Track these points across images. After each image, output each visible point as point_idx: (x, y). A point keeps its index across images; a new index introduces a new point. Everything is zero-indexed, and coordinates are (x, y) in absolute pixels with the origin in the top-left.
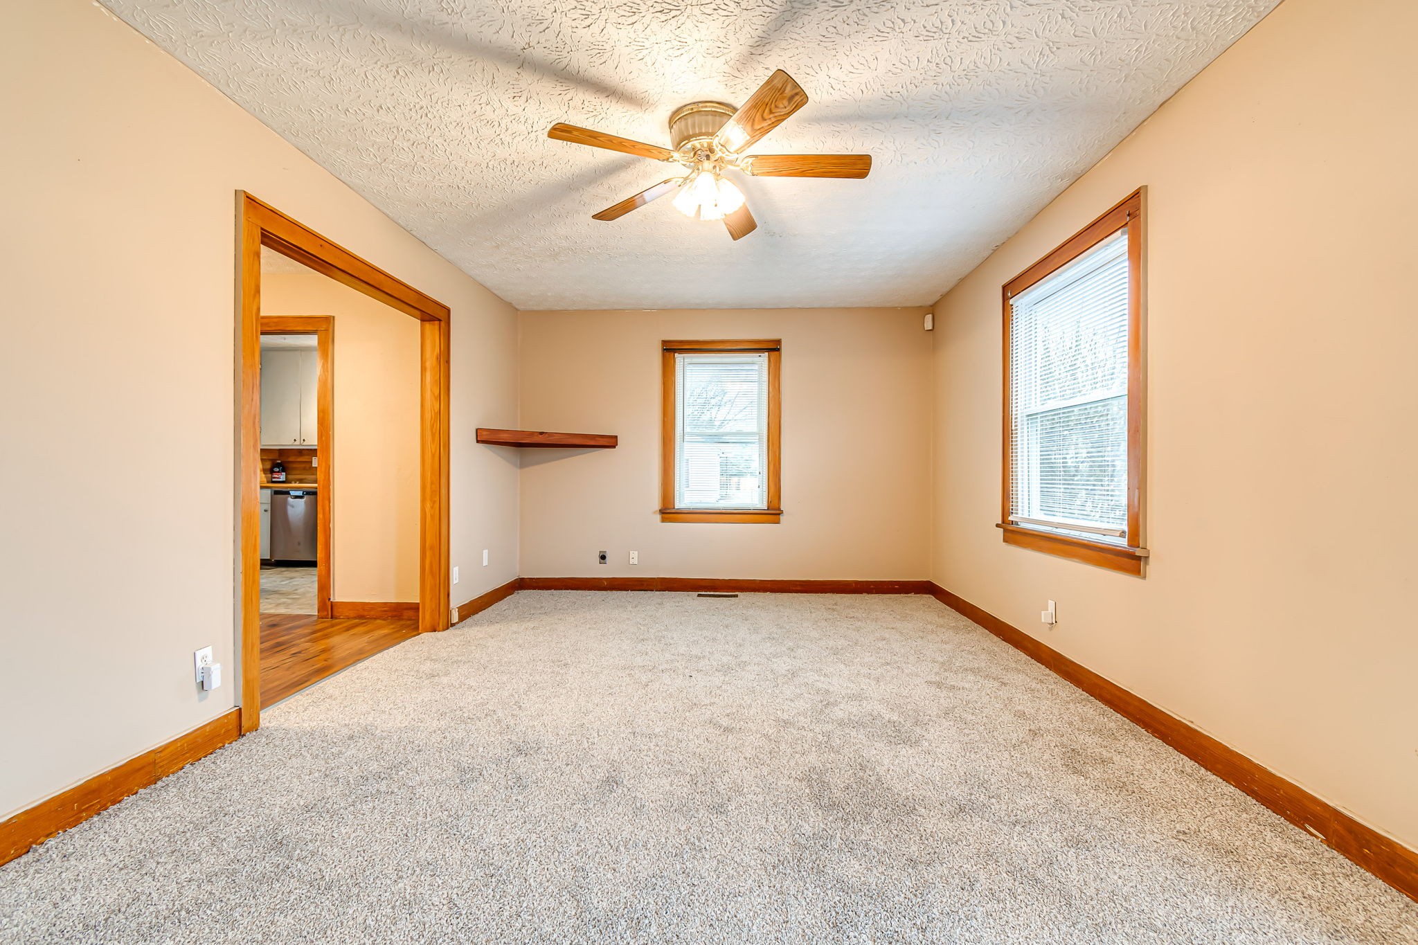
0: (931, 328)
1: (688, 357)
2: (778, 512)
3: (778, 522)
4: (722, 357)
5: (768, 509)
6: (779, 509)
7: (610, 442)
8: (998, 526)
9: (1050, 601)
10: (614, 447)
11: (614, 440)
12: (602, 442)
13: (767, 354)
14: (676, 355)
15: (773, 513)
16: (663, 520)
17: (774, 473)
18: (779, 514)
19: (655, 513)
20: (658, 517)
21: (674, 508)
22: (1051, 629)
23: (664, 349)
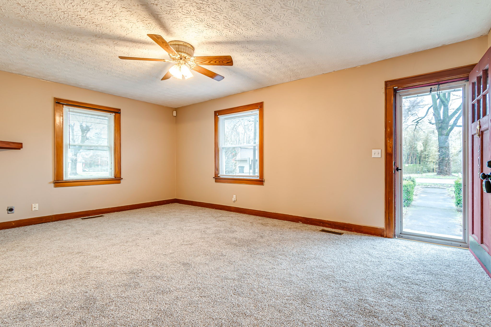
0: (175, 116)
1: (71, 108)
2: (120, 179)
3: (120, 183)
4: (91, 112)
5: (115, 178)
6: (120, 178)
7: (18, 146)
8: (213, 178)
9: (234, 195)
10: (19, 149)
11: (20, 145)
12: (13, 146)
13: (114, 114)
14: (64, 106)
15: (117, 179)
16: (56, 186)
17: (118, 163)
18: (120, 180)
19: (50, 183)
20: (53, 185)
21: (63, 180)
22: (234, 202)
23: (56, 102)
